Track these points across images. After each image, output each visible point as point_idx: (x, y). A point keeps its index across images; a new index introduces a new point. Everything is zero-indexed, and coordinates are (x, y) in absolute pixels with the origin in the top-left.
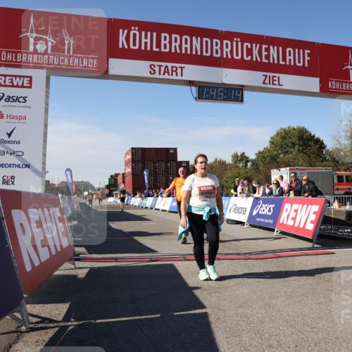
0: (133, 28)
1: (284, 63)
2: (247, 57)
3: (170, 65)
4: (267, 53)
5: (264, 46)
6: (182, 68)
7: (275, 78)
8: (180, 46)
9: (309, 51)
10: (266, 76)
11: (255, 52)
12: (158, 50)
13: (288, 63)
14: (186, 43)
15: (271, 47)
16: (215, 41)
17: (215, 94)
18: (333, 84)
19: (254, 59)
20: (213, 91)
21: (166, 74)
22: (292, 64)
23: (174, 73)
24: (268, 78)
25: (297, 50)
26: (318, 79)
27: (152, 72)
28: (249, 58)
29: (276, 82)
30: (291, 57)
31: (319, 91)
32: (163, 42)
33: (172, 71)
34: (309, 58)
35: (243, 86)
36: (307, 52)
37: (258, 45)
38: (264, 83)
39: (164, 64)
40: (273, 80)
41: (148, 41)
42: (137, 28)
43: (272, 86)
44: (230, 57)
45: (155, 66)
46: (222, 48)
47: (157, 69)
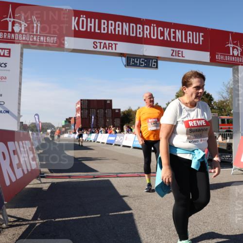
0: (82, 16)
1: (185, 42)
2: (161, 37)
3: (107, 42)
4: (174, 35)
5: (172, 30)
6: (116, 44)
7: (179, 52)
8: (115, 29)
9: (203, 34)
10: (174, 51)
11: (166, 34)
12: (99, 31)
13: (188, 42)
14: (119, 27)
15: (177, 31)
16: (138, 26)
18: (219, 57)
19: (166, 39)
20: (137, 61)
21: (105, 48)
22: (191, 42)
23: (110, 48)
24: (175, 52)
25: (194, 33)
26: (209, 53)
27: (95, 47)
28: (162, 38)
29: (180, 55)
30: (191, 37)
31: (209, 61)
32: (103, 26)
33: (109, 46)
34: (203, 39)
35: (158, 57)
36: (201, 34)
37: (168, 29)
38: (172, 55)
39: (103, 41)
40: (178, 54)
41: (92, 25)
42: (84, 16)
43: (177, 57)
44: (149, 37)
45: (97, 43)
46: (143, 31)
47: (98, 45)
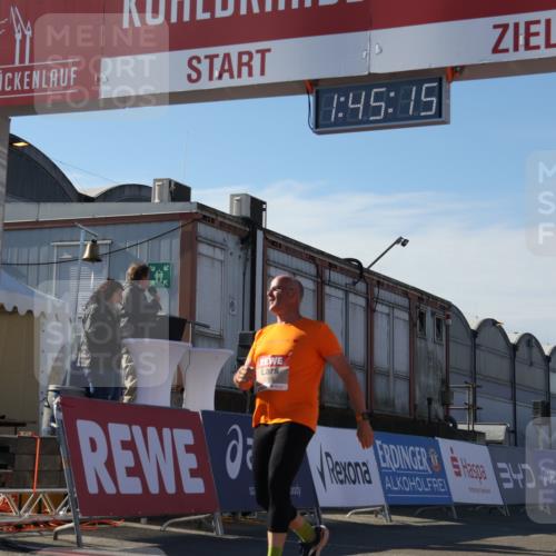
3: (234, 50)
6: (263, 52)
7: (533, 29)
10: (505, 27)
12: (207, 16)
17: (361, 106)
20: (356, 101)
23: (245, 70)
24: (510, 33)
27: (194, 76)
29: (538, 41)
33: (240, 64)
38: (496, 50)
39: (221, 50)
40: (528, 35)
43: (523, 55)
45: (199, 61)
47: (204, 66)
